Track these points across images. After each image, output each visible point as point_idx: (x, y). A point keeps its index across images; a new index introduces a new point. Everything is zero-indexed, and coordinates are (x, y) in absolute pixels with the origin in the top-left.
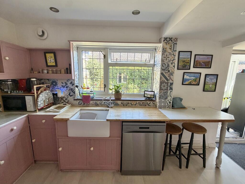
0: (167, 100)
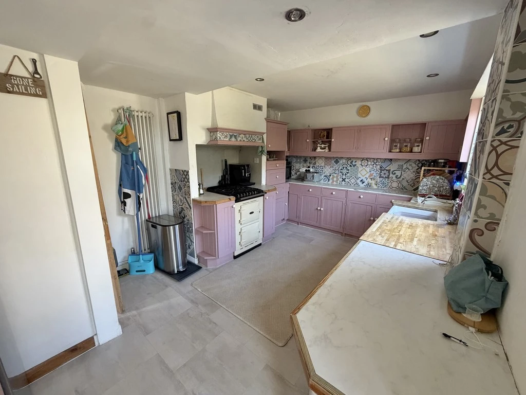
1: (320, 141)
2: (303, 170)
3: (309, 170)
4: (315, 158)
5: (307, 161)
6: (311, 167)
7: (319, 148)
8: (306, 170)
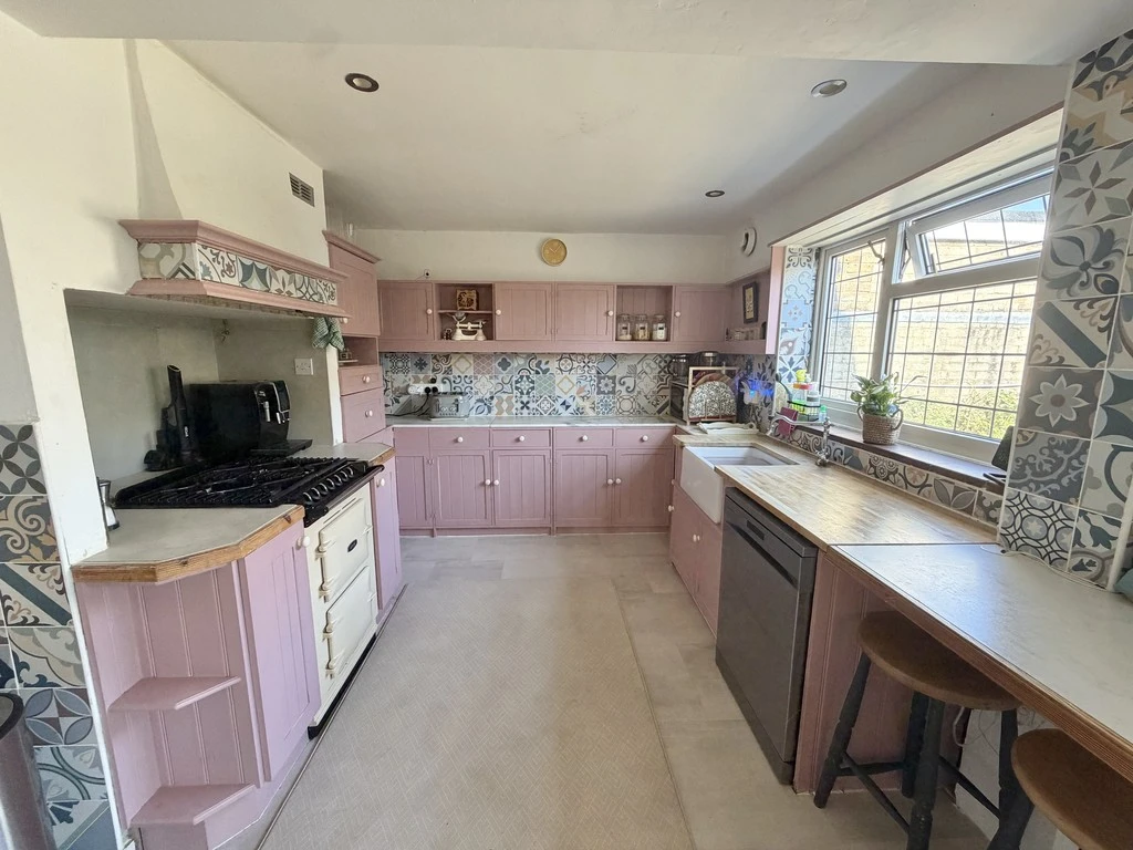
0: (1074, 509)
1: (461, 314)
2: (418, 389)
3: (435, 389)
4: (447, 356)
5: (425, 364)
6: (439, 380)
7: (459, 331)
8: (427, 390)
